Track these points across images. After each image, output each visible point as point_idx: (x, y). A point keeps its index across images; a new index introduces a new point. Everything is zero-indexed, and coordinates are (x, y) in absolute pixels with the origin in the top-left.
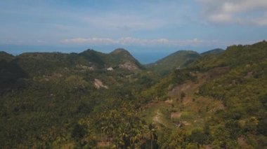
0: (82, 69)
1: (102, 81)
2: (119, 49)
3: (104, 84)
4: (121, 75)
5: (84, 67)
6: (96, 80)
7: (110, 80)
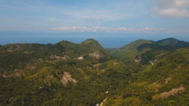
0: (56, 59)
1: (71, 74)
2: (90, 40)
3: (72, 77)
4: (89, 66)
5: (57, 57)
6: (65, 73)
7: (78, 72)
